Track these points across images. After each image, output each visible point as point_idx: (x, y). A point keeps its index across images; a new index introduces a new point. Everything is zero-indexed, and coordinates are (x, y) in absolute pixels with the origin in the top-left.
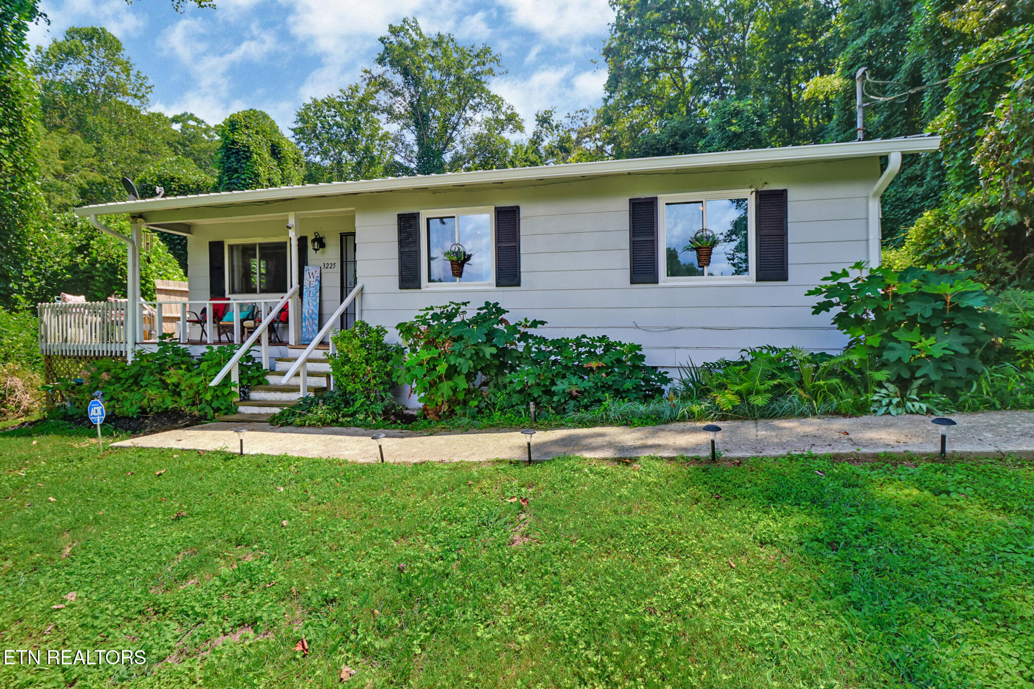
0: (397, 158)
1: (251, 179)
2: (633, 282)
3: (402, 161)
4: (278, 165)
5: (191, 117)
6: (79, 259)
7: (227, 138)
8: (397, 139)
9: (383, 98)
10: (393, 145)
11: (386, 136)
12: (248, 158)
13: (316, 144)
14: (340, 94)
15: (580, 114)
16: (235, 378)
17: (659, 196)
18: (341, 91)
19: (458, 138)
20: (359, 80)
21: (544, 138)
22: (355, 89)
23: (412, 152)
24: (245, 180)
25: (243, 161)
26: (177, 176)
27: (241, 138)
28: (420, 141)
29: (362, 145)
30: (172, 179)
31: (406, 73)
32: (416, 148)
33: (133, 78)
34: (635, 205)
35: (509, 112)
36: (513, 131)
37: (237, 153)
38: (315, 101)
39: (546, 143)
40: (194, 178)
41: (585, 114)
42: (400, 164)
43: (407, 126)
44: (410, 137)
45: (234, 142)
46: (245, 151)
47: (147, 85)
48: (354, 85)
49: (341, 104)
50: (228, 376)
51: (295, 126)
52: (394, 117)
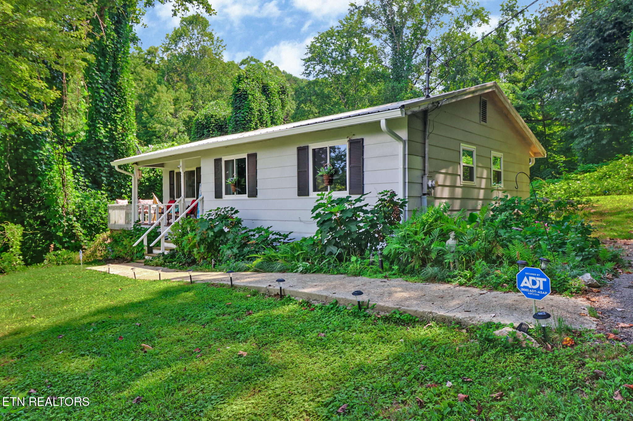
1: (247, 112)
2: (299, 195)
4: (266, 99)
5: (252, 59)
6: (151, 175)
7: (235, 87)
12: (246, 99)
16: (145, 243)
17: (309, 145)
24: (243, 113)
25: (244, 101)
26: (214, 114)
27: (242, 86)
28: (393, 50)
30: (212, 116)
33: (215, 42)
34: (300, 150)
37: (240, 96)
40: (224, 114)
45: (239, 90)
46: (244, 95)
47: (222, 45)
50: (142, 241)
51: (306, 57)
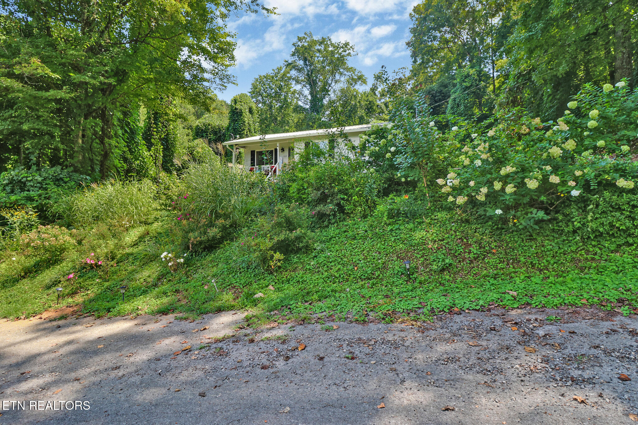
0: (300, 103)
3: (302, 105)
4: (252, 116)
7: (233, 107)
8: (300, 93)
9: (293, 73)
10: (298, 96)
11: (295, 91)
12: (241, 115)
13: (260, 98)
14: (273, 72)
15: (401, 70)
18: (273, 70)
19: (332, 90)
20: (282, 65)
21: (379, 87)
22: (279, 69)
23: (308, 99)
28: (311, 93)
29: (282, 97)
30: (209, 125)
31: (305, 60)
32: (309, 97)
35: (359, 74)
36: (361, 85)
37: (237, 113)
38: (260, 76)
39: (380, 89)
41: (404, 70)
42: (301, 107)
43: (305, 86)
44: (306, 92)
45: (236, 109)
46: (240, 112)
48: (279, 66)
49: (273, 77)
52: (298, 82)
